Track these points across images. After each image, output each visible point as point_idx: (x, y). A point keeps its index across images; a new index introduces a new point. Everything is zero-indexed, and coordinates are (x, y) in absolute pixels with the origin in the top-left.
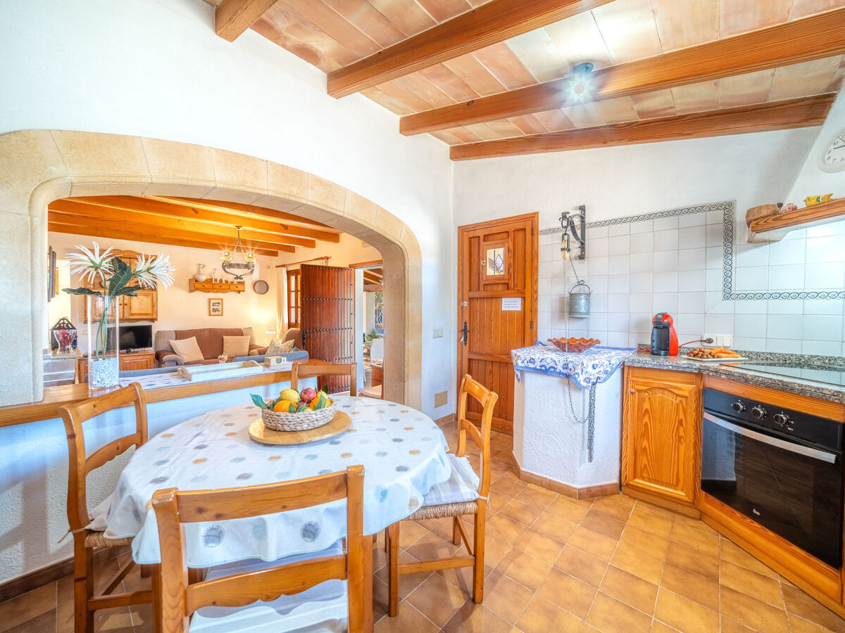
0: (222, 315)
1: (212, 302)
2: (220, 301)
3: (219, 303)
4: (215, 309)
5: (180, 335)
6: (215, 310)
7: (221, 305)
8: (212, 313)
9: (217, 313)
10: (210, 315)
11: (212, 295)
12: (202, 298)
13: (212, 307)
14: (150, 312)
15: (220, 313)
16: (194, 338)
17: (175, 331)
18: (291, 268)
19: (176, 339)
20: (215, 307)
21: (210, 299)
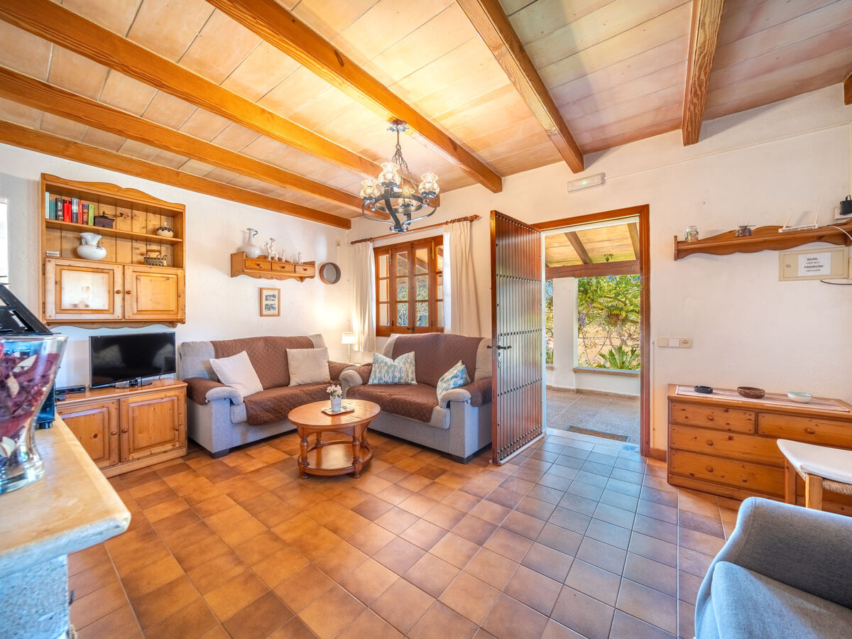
0: (279, 315)
1: (265, 293)
2: (276, 293)
3: (274, 296)
4: (267, 306)
5: (223, 349)
6: (269, 307)
7: (277, 299)
8: (265, 312)
9: (272, 312)
10: (261, 315)
11: (264, 282)
12: (248, 285)
13: (265, 302)
14: (173, 307)
15: (276, 312)
16: (244, 354)
17: (214, 343)
18: (380, 244)
19: (217, 357)
20: (269, 303)
21: (261, 290)
